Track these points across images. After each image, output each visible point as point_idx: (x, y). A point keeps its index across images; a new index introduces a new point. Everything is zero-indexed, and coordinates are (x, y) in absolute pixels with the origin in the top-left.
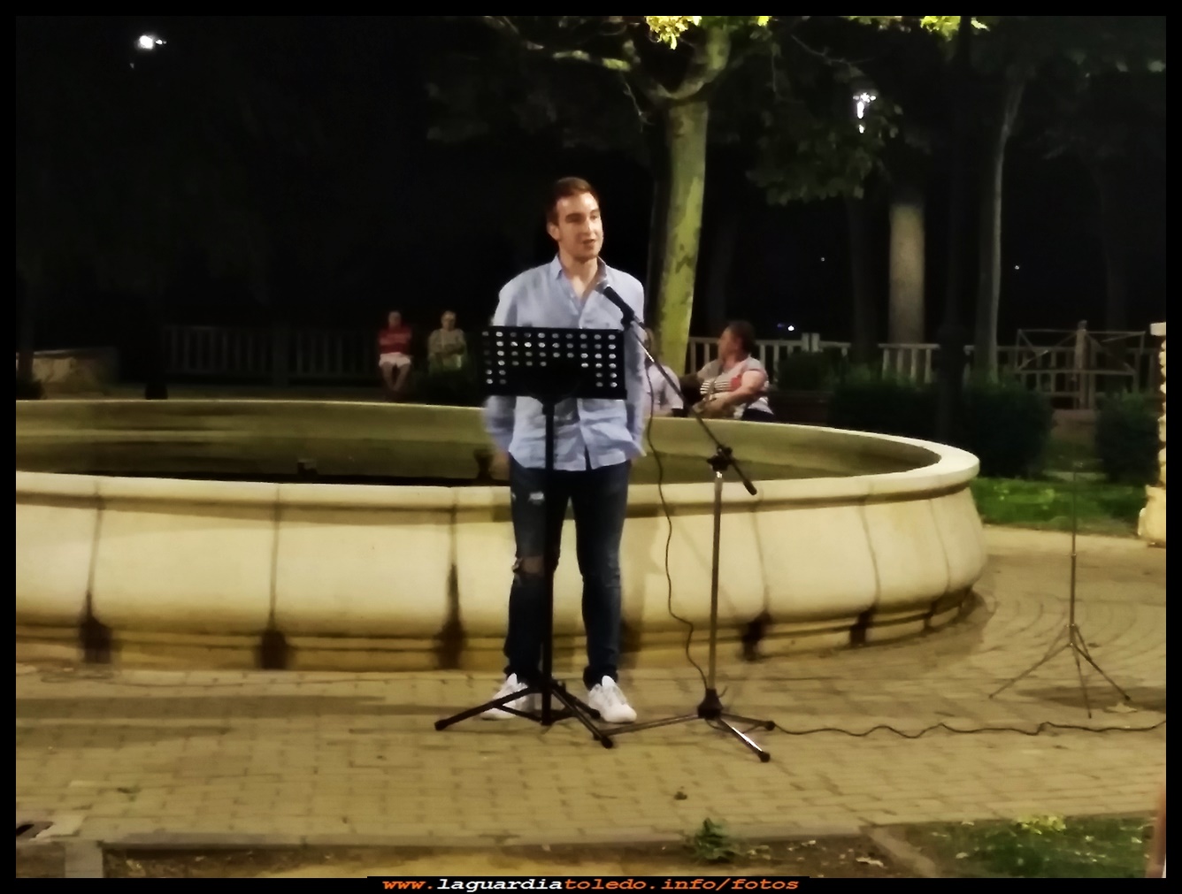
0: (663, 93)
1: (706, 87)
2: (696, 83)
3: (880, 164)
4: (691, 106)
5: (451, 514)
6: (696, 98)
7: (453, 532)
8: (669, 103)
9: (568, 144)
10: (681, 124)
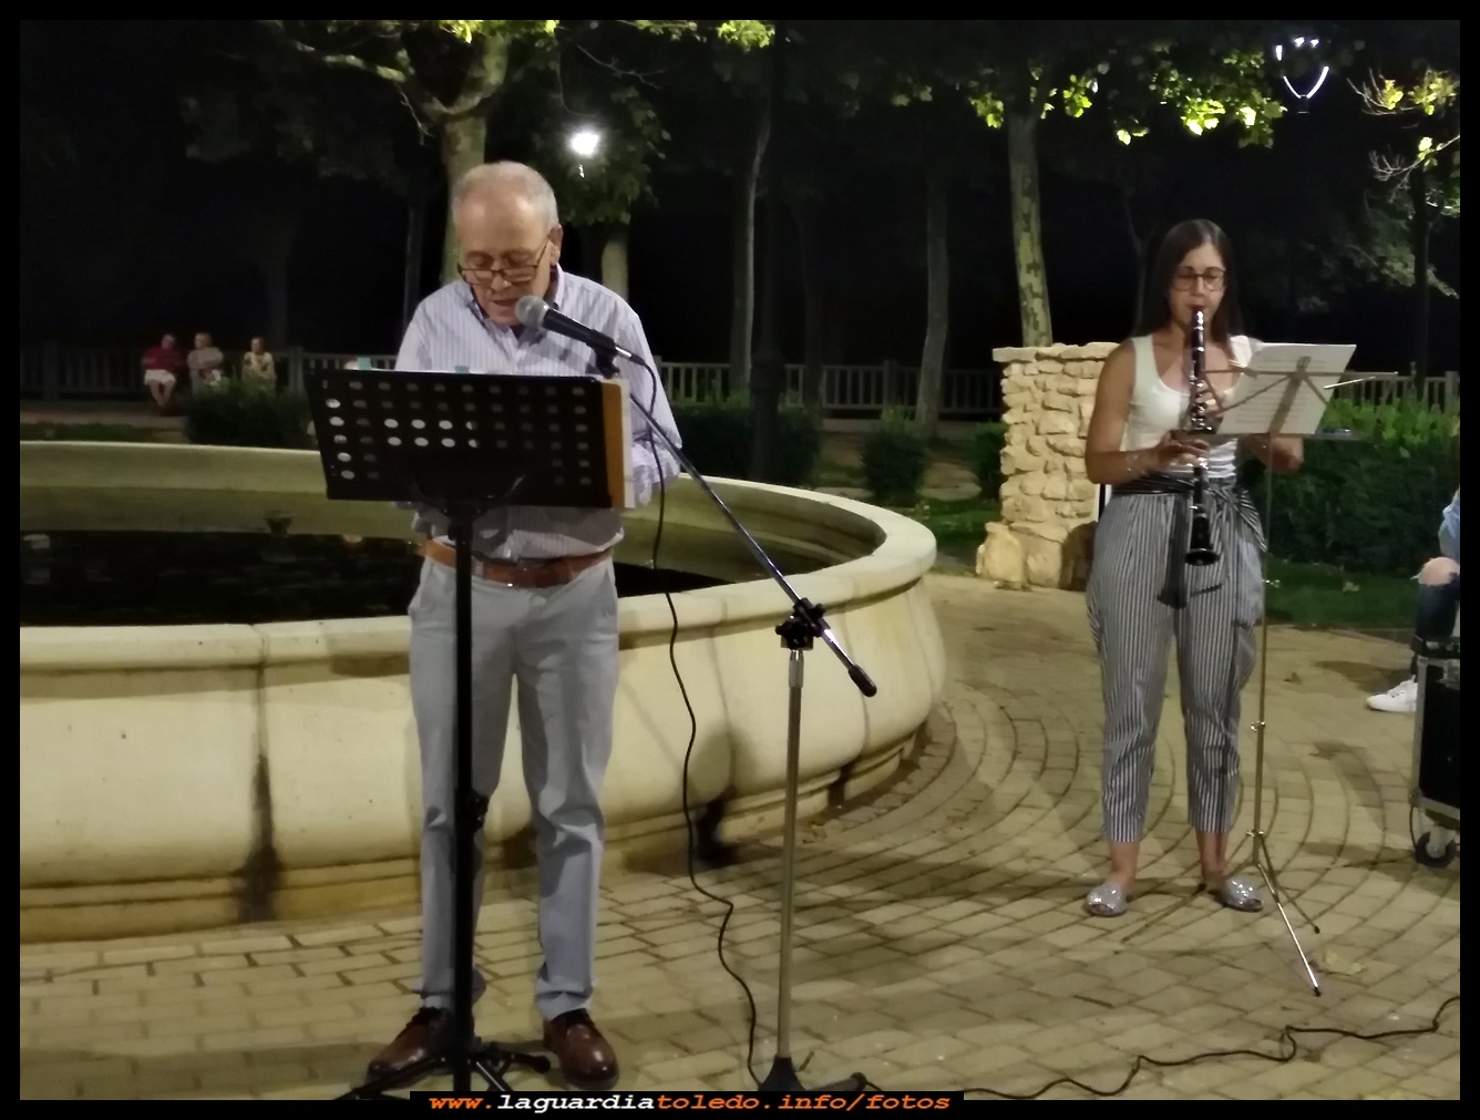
0: (438, 106)
1: (483, 102)
2: (473, 98)
3: (648, 189)
4: (470, 121)
5: (256, 672)
6: (474, 112)
7: (260, 702)
8: (445, 118)
9: (325, 172)
10: (458, 141)
